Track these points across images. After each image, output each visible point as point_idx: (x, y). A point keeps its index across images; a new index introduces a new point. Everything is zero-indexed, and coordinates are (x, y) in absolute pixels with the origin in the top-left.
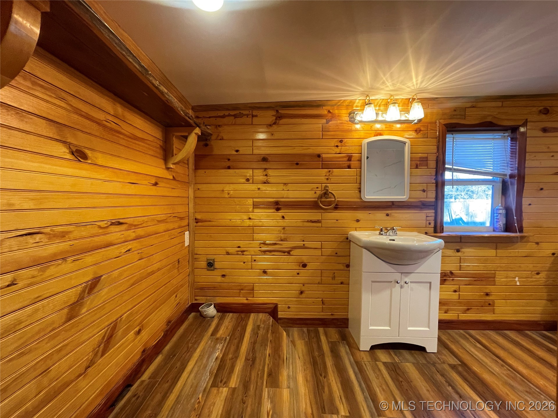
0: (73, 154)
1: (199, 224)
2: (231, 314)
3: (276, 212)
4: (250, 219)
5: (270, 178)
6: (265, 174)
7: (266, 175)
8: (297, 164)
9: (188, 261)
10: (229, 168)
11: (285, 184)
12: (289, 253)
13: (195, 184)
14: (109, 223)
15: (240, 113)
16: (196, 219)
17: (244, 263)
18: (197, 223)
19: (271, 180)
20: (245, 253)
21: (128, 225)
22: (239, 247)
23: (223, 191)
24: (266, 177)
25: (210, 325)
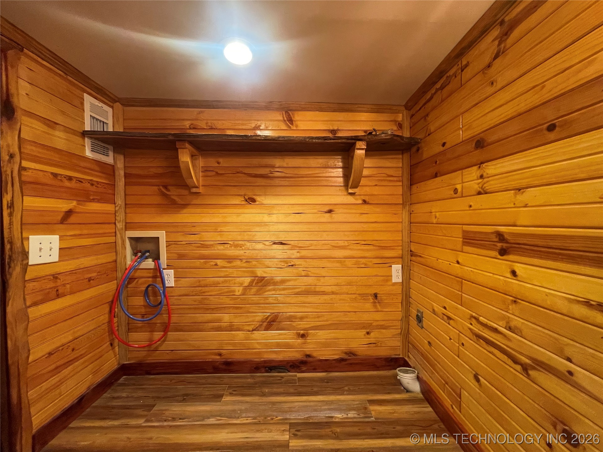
0: (246, 201)
1: (413, 258)
2: (430, 409)
3: (499, 257)
4: (458, 262)
5: (487, 182)
6: (479, 176)
7: (482, 177)
8: (551, 128)
9: (402, 303)
10: (436, 176)
11: (520, 190)
12: (525, 369)
13: (411, 204)
14: (272, 243)
15: (447, 77)
16: (411, 251)
17: (450, 339)
18: (412, 256)
19: (491, 185)
20: (451, 322)
21: (290, 246)
22: (445, 308)
23: (431, 213)
24: (480, 181)
25: (389, 393)
